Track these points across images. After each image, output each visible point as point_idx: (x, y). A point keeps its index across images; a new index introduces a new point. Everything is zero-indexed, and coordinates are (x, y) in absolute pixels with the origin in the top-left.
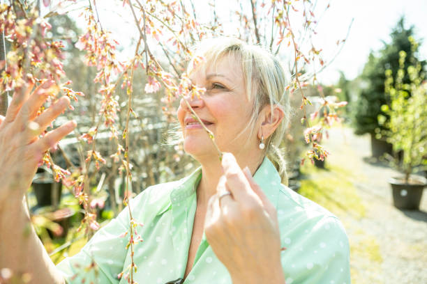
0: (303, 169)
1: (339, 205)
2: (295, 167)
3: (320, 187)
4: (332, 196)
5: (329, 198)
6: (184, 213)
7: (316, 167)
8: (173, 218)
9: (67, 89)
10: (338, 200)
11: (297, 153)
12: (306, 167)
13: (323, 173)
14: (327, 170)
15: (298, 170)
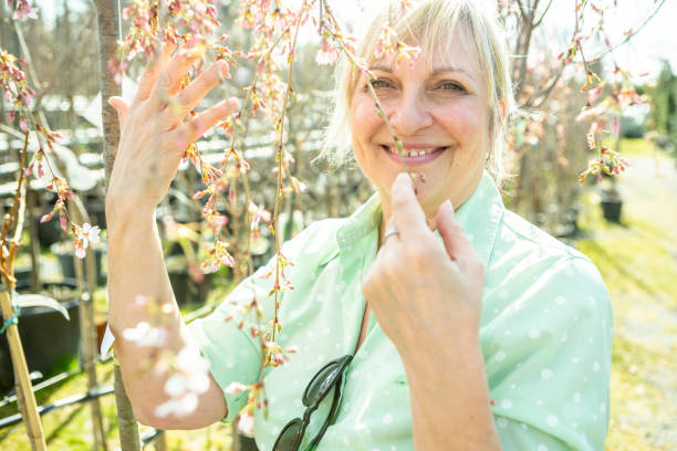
0: (582, 222)
1: (640, 284)
2: (569, 217)
3: (610, 251)
4: (629, 269)
5: (622, 272)
6: (358, 261)
7: (605, 221)
8: (342, 270)
9: (220, 47)
10: (639, 275)
11: (575, 195)
12: (589, 219)
13: (616, 230)
14: (625, 226)
15: (574, 223)
